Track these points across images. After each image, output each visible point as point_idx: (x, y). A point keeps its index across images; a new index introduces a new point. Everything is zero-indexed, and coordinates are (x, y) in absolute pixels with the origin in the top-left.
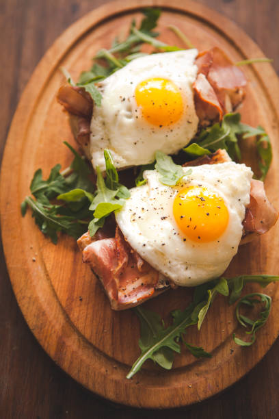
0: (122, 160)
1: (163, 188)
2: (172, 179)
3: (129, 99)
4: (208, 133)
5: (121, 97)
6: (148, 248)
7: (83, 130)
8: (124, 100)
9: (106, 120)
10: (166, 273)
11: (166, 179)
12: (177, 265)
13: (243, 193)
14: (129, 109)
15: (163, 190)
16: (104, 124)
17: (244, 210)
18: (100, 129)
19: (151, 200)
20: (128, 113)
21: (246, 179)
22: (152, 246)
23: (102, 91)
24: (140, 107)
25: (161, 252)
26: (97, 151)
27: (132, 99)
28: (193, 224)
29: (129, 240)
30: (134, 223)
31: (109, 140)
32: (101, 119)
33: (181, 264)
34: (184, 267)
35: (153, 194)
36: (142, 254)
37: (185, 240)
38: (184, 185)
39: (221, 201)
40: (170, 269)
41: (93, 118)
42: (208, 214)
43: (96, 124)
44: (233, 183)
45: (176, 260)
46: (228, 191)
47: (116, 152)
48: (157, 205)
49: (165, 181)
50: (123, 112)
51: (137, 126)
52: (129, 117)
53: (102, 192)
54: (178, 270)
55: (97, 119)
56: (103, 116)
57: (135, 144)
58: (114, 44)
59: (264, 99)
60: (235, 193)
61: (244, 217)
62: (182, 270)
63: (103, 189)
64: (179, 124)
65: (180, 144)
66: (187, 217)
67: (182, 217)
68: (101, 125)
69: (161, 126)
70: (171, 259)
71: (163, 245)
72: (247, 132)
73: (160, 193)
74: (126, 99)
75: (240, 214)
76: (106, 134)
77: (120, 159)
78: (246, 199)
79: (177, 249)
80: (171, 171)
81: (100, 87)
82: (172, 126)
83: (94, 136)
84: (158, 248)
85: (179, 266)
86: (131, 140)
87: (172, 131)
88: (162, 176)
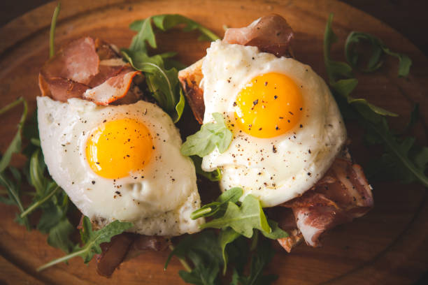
0: (192, 196)
1: (234, 149)
2: (222, 137)
3: (118, 187)
4: (158, 91)
5: (115, 196)
6: (312, 169)
7: (152, 244)
8: (118, 193)
9: (143, 216)
10: (338, 149)
11: (221, 144)
12: (329, 137)
13: (244, 53)
14: (131, 186)
15: (236, 149)
16: (146, 219)
17: (265, 53)
18: (153, 223)
19: (250, 164)
20: (135, 188)
21: (227, 49)
22: (310, 165)
23: (103, 220)
24: (131, 173)
25: (318, 155)
26: (178, 227)
27: (118, 183)
28: (287, 116)
29: (301, 192)
30: (278, 185)
31: (166, 213)
32: (141, 222)
33: (327, 132)
34: (329, 129)
35: (241, 160)
36: (319, 177)
37: (301, 126)
38: (232, 123)
39: (256, 80)
40: (334, 145)
41: (138, 232)
42: (276, 97)
43: (146, 229)
44: (234, 65)
45: (323, 138)
46: (243, 71)
47: (183, 204)
48: (257, 157)
49: (224, 146)
50: (134, 194)
51: (153, 178)
52: (140, 187)
53: (230, 222)
54: (333, 136)
55: (140, 227)
56: (137, 219)
57: (173, 180)
58: (10, 202)
59: (90, 18)
60: (247, 64)
61: (272, 55)
62: (333, 131)
63: (227, 221)
64: (149, 126)
65: (170, 125)
66: (278, 122)
67: (277, 128)
68: (148, 224)
69: (154, 148)
70: (324, 144)
71: (310, 152)
72: (146, 42)
73: (241, 152)
74: (118, 190)
75: (269, 59)
76: (159, 217)
77: (191, 199)
78: (251, 50)
79: (312, 135)
80: (209, 137)
81: (97, 222)
82: (153, 135)
83: (160, 231)
84: (314, 158)
85: (330, 134)
86: (168, 186)
87: (158, 135)
88: (216, 148)
